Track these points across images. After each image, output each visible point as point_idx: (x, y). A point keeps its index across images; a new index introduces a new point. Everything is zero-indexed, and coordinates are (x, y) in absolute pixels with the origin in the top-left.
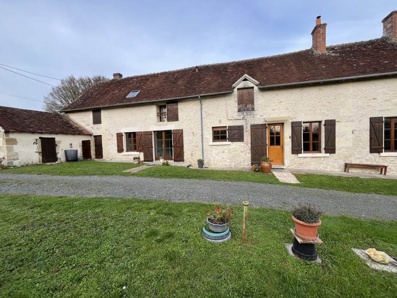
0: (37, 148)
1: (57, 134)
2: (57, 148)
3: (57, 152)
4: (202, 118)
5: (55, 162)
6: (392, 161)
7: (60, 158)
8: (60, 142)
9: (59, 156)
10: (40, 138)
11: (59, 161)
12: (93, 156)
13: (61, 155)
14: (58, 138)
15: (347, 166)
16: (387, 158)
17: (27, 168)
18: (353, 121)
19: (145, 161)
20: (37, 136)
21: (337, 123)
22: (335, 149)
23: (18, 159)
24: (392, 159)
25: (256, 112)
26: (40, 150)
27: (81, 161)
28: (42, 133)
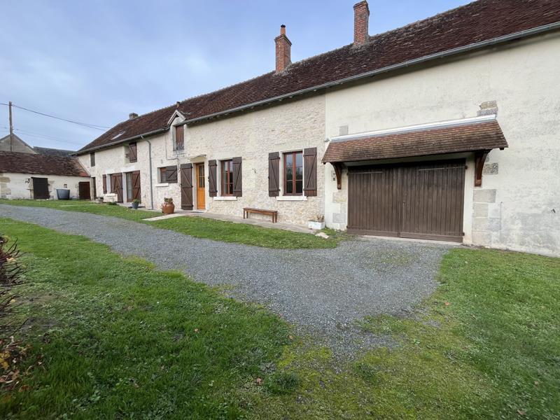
0: (29, 186)
1: (48, 175)
2: (49, 187)
3: (49, 190)
4: (151, 158)
5: (45, 199)
6: (288, 206)
7: (53, 197)
8: (53, 182)
9: (51, 194)
10: (32, 178)
11: (51, 199)
12: (92, 197)
13: (53, 193)
14: (50, 178)
15: (249, 211)
16: (285, 203)
17: (19, 202)
18: (255, 158)
19: (118, 202)
20: (29, 176)
21: (243, 161)
22: (241, 191)
23: (10, 194)
24: (287, 204)
25: (185, 151)
26: (32, 188)
27: (75, 199)
28: (33, 174)
